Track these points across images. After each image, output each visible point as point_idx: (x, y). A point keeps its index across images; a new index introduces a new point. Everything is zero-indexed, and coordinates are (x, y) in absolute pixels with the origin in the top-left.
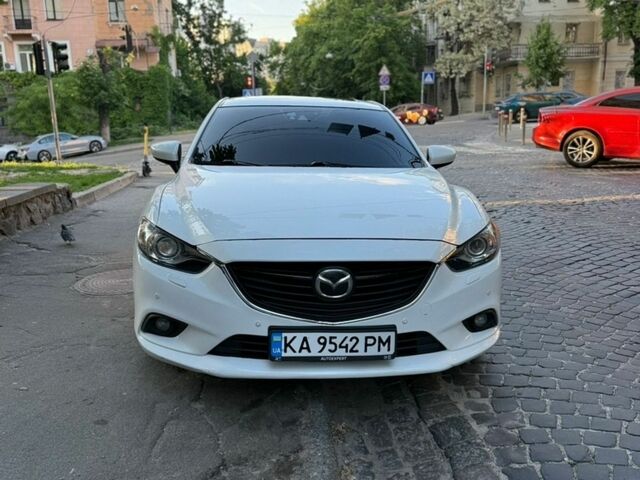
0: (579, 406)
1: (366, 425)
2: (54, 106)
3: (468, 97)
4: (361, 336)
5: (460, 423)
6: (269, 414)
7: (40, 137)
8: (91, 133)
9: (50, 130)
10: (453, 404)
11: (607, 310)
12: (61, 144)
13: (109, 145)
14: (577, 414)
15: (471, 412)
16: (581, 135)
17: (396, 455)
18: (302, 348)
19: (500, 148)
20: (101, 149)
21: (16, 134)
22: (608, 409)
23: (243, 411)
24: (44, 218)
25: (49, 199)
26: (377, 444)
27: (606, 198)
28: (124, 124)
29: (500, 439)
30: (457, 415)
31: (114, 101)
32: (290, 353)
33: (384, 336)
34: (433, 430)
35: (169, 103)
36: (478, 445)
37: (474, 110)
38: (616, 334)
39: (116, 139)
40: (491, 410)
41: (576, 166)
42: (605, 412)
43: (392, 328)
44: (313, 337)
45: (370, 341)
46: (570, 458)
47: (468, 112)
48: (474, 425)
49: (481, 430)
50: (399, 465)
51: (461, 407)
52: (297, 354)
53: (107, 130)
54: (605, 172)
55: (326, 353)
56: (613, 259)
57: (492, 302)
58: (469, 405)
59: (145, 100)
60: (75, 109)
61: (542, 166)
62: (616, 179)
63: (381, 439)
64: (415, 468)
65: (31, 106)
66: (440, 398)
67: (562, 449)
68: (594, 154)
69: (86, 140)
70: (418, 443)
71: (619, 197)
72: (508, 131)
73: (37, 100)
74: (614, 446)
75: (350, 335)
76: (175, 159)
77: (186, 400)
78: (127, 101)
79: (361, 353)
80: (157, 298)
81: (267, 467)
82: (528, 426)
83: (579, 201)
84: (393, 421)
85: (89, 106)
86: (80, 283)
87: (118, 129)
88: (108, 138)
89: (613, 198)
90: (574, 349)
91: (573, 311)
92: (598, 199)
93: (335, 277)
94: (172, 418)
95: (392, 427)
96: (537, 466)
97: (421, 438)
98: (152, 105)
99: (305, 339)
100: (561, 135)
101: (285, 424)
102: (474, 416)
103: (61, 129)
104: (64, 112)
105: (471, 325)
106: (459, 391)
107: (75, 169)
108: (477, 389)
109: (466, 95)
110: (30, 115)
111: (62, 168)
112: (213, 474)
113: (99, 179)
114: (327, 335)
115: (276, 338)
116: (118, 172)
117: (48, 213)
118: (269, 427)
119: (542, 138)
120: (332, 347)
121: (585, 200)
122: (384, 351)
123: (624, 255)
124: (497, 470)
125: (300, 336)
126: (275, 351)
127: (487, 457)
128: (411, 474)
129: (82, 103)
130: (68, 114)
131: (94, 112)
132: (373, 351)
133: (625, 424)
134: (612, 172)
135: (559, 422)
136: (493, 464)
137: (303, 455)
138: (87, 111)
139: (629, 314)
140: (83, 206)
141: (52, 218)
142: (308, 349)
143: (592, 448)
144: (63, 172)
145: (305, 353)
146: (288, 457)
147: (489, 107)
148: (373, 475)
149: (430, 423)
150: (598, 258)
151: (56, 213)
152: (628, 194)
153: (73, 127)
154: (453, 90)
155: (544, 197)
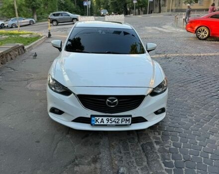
0: (189, 140)
1: (121, 142)
2: (16, 8)
3: (165, 6)
4: (120, 119)
5: (151, 144)
6: (90, 140)
7: (12, 19)
8: (30, 17)
9: (15, 16)
10: (149, 137)
11: (203, 102)
12: (19, 21)
13: (36, 22)
14: (188, 143)
15: (155, 140)
16: (203, 28)
17: (130, 154)
18: (101, 122)
19: (174, 30)
20: (34, 23)
21: (3, 17)
22: (198, 141)
23: (82, 138)
24: (15, 57)
25: (17, 50)
26: (124, 150)
27: (209, 54)
28: (41, 14)
29: (163, 151)
30: (150, 141)
31: (38, 6)
32: (97, 123)
33: (128, 118)
34: (142, 146)
35: (57, 6)
36: (156, 153)
37: (166, 11)
38: (205, 112)
39: (39, 20)
40: (161, 140)
41: (200, 39)
42: (197, 143)
43: (130, 116)
44: (105, 119)
45: (123, 120)
46: (184, 159)
47: (165, 12)
48: (155, 145)
49: (157, 147)
50: (131, 158)
51: (151, 138)
52: (100, 124)
53: (35, 16)
54: (210, 42)
55: (109, 123)
56: (208, 81)
57: (164, 106)
58: (154, 138)
59: (49, 5)
60: (24, 8)
61: (188, 39)
62: (213, 45)
63: (126, 148)
64: (136, 159)
65: (8, 7)
66: (145, 134)
67: (182, 155)
68: (207, 35)
69: (28, 20)
70: (137, 150)
71: (213, 54)
72: (178, 22)
73: (10, 5)
74: (198, 155)
75: (117, 118)
76: (60, 47)
77: (64, 134)
78: (42, 6)
79: (120, 123)
80: (55, 103)
81: (90, 159)
82: (172, 147)
83: (199, 55)
84: (129, 142)
85: (29, 8)
86: (29, 85)
87: (39, 16)
88: (36, 20)
89: (211, 54)
90: (190, 117)
91: (192, 102)
92: (206, 54)
93: (112, 100)
94: (60, 141)
95: (129, 144)
96: (174, 161)
97: (138, 149)
98: (51, 7)
99: (102, 119)
100: (196, 28)
101: (96, 144)
102: (155, 142)
103: (19, 16)
104: (20, 10)
105: (157, 113)
106: (151, 132)
107: (25, 34)
108: (157, 132)
109: (164, 5)
110: (8, 11)
111: (21, 34)
112: (73, 162)
113: (34, 40)
114: (109, 118)
115: (93, 119)
116: (40, 36)
117: (17, 55)
118: (91, 145)
119: (189, 29)
120: (111, 122)
121: (202, 55)
122: (128, 123)
123: (211, 80)
124: (161, 162)
125: (101, 118)
126: (93, 122)
127: (158, 157)
128: (134, 161)
129: (26, 6)
130: (22, 10)
131: (31, 10)
132: (124, 123)
133: (203, 147)
134: (213, 42)
135: (182, 145)
136: (160, 160)
137: (101, 156)
138: (28, 9)
139: (210, 104)
140: (29, 52)
141: (18, 56)
142: (103, 122)
143: (191, 156)
144: (21, 35)
145: (102, 123)
146: (96, 156)
147: (172, 10)
148: (122, 161)
149: (141, 143)
150: (202, 81)
151: (19, 55)
152: (216, 53)
153: (23, 15)
154: (160, 4)
155: (187, 53)
